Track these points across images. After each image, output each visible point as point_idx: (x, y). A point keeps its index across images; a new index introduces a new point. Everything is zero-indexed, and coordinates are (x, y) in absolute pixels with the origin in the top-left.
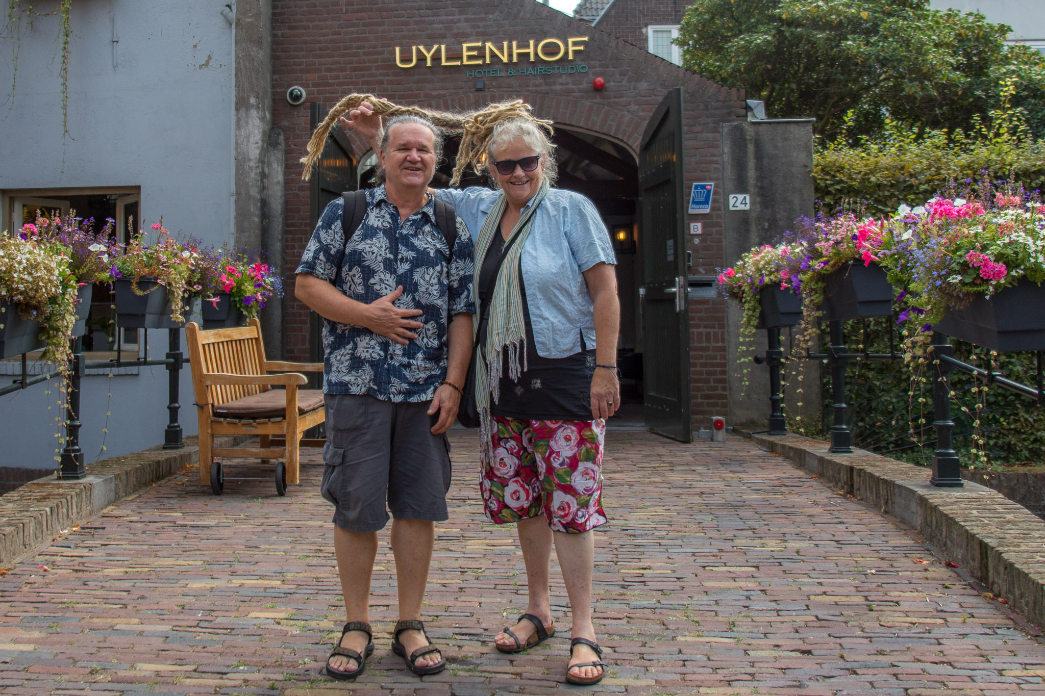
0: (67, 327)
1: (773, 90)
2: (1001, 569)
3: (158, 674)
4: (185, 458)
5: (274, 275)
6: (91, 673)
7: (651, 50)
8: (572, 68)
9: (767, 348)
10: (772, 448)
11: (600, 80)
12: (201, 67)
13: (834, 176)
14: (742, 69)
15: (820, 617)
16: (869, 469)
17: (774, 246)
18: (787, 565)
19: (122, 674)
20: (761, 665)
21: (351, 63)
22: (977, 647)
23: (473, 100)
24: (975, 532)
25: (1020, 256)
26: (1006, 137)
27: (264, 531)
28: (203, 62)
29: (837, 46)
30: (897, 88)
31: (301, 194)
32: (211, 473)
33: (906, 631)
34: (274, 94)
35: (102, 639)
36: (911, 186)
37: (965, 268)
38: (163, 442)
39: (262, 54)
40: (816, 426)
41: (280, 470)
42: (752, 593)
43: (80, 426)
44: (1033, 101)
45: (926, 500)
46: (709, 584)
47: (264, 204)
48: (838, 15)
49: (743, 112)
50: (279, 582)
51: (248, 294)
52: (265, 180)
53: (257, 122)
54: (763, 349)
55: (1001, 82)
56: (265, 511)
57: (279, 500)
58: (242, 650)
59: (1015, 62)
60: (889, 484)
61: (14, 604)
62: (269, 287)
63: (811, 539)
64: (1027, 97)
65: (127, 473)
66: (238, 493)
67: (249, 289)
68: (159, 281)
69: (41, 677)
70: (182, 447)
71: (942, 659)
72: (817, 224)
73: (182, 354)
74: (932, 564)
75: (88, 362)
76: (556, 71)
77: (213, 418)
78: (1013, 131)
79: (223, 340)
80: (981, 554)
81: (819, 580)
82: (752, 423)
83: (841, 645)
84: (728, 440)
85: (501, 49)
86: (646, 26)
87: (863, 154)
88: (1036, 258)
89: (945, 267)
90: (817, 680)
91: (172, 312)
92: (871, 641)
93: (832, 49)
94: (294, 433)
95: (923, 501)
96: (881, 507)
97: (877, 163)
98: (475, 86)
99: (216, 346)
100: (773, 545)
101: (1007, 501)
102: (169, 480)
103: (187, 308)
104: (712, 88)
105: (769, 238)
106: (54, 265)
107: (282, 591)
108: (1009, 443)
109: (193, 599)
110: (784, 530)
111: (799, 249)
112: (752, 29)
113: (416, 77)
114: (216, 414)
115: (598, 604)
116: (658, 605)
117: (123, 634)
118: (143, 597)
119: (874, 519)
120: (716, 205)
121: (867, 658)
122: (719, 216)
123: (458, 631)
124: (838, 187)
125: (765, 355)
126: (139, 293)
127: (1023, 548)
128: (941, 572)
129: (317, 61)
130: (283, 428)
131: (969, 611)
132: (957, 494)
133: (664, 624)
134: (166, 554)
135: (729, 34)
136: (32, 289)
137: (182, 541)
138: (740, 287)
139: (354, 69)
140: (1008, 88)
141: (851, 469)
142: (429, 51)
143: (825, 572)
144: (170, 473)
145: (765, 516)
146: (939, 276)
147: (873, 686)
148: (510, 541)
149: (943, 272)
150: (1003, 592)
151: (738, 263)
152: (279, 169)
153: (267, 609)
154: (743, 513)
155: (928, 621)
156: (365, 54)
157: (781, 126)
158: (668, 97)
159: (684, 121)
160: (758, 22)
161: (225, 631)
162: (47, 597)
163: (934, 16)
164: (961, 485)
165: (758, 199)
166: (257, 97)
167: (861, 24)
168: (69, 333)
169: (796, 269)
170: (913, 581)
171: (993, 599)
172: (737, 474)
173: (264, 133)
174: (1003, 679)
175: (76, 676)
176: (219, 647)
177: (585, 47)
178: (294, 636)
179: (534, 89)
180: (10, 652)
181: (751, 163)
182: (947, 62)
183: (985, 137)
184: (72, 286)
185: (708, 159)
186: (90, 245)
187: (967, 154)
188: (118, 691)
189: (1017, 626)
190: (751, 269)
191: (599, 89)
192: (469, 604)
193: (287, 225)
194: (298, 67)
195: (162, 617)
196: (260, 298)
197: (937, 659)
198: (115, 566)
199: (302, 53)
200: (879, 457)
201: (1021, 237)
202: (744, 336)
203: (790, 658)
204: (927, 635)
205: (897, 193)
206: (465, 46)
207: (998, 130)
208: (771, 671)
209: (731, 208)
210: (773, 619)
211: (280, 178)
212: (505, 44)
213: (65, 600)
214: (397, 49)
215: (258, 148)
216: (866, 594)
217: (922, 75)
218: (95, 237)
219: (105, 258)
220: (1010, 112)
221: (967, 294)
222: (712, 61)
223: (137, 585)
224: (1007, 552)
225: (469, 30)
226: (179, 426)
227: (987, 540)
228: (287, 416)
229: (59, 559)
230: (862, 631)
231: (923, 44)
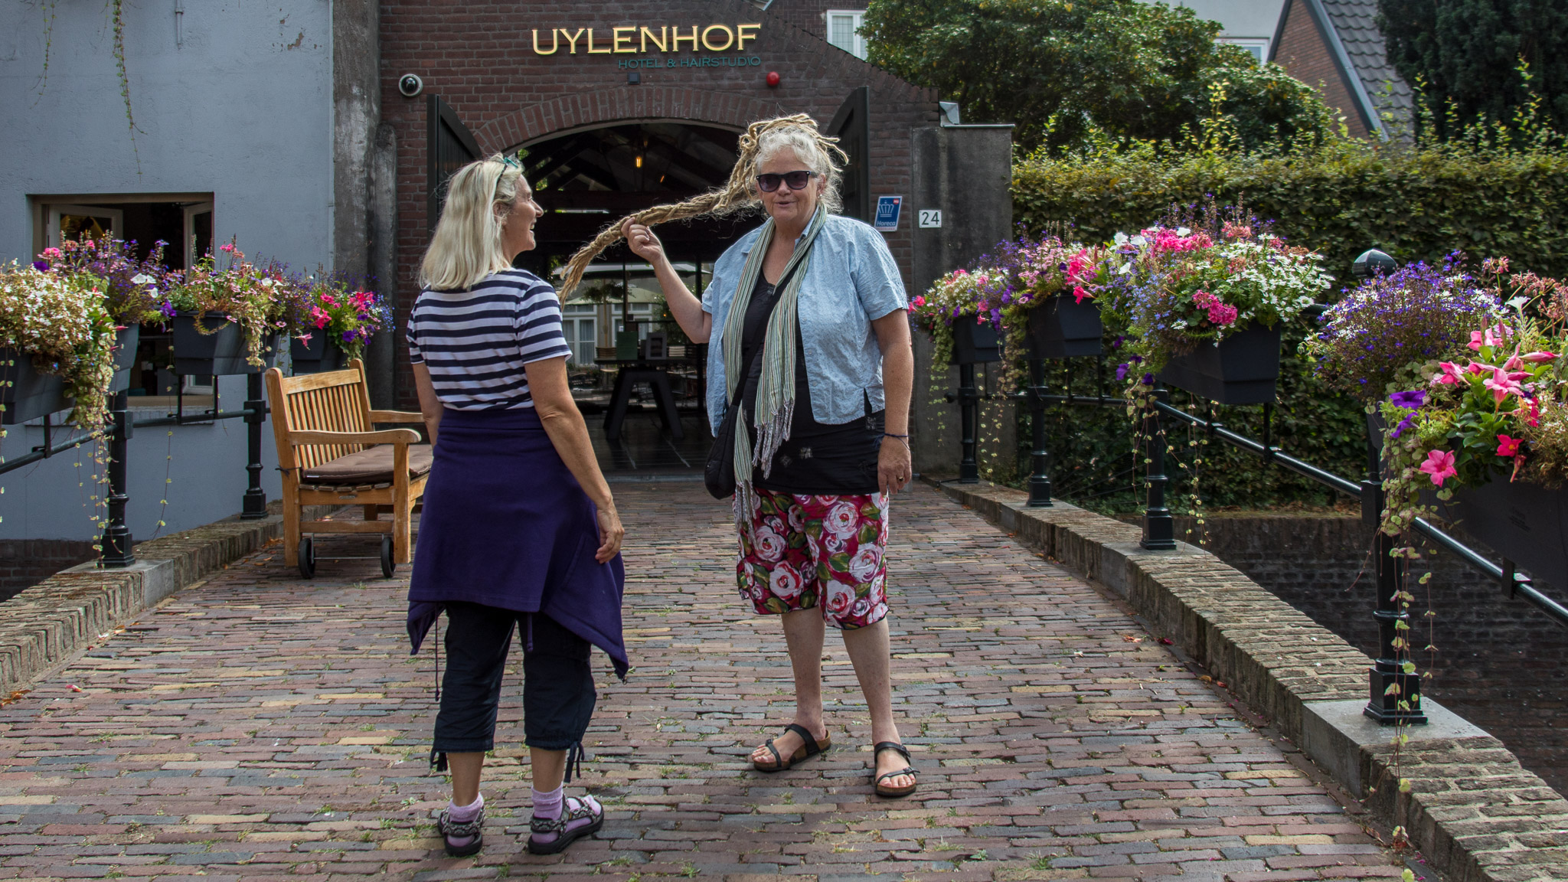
0: (103, 381)
1: (966, 90)
2: (1221, 648)
3: (217, 828)
4: (271, 530)
5: (383, 304)
6: (128, 831)
7: (830, 40)
8: (742, 60)
9: (958, 384)
10: (964, 500)
11: (774, 74)
12: (290, 47)
13: (1034, 191)
14: (935, 64)
15: (1024, 713)
16: (1073, 528)
17: (969, 271)
18: (985, 649)
19: (169, 830)
20: (959, 778)
21: (479, 47)
22: (1198, 743)
23: (625, 94)
24: (1192, 605)
25: (1251, 296)
26: (1217, 147)
27: (364, 626)
28: (293, 41)
29: (1039, 42)
30: (1101, 90)
31: (418, 204)
32: (299, 553)
33: (1119, 727)
34: (383, 82)
35: (144, 783)
36: (1117, 202)
37: (1190, 309)
38: (241, 510)
39: (367, 34)
40: (1011, 471)
41: (386, 546)
42: (947, 685)
43: (127, 500)
44: (1244, 108)
45: (1137, 567)
46: (899, 676)
47: (371, 217)
48: (1041, 7)
49: (936, 115)
50: (380, 696)
51: (350, 328)
52: (372, 188)
53: (361, 117)
54: (954, 386)
55: (1210, 87)
56: (367, 598)
57: (385, 584)
58: (329, 790)
59: (1226, 64)
60: (1096, 547)
61: (29, 740)
62: (376, 319)
63: (1010, 614)
64: (1238, 103)
65: (191, 556)
66: (334, 575)
67: (351, 321)
68: (229, 317)
69: (60, 840)
70: (266, 516)
71: (1159, 762)
72: (1021, 251)
73: (264, 402)
74: (1144, 642)
75: (137, 419)
76: (724, 63)
77: (301, 486)
78: (1225, 141)
79: (315, 387)
80: (1198, 630)
81: (1021, 667)
82: (940, 470)
83: (1047, 748)
84: (914, 490)
85: (659, 36)
86: (825, 10)
87: (1066, 166)
88: (1269, 299)
89: (1168, 308)
90: (1023, 794)
91: (249, 354)
92: (1080, 742)
93: (1033, 44)
94: (405, 501)
95: (1133, 567)
96: (1086, 573)
97: (1080, 176)
98: (628, 78)
99: (306, 395)
100: (969, 624)
101: (1224, 565)
102: (249, 560)
103: (269, 349)
104: (901, 86)
105: (964, 261)
106: (81, 304)
107: (383, 706)
108: (1214, 485)
109: (267, 723)
110: (981, 604)
111: (1000, 277)
112: (945, 19)
113: (557, 67)
114: (305, 480)
115: (770, 709)
116: (840, 706)
117: (174, 775)
118: (202, 723)
119: (1077, 587)
120: (905, 222)
121: (1077, 763)
122: (908, 235)
123: (601, 750)
124: (1038, 203)
125: (956, 393)
126: (204, 332)
127: (1244, 623)
128: (1152, 651)
129: (436, 43)
130: (389, 497)
131: (1187, 698)
132: (1170, 558)
133: (846, 731)
134: (235, 662)
135: (920, 24)
136: (51, 335)
137: (258, 644)
138: (931, 317)
139: (482, 55)
140: (1219, 93)
141: (1053, 527)
142: (573, 36)
143: (1029, 658)
144: (249, 550)
145: (959, 587)
146: (1162, 319)
147: (1085, 799)
148: (666, 629)
149: (1166, 314)
150: (1222, 675)
151: (930, 291)
152: (390, 174)
153: (363, 733)
154: (935, 584)
155: (1143, 713)
156: (495, 37)
157: (978, 132)
158: (853, 96)
159: (870, 125)
160: (954, 11)
161: (307, 765)
162: (74, 728)
163: (1141, 9)
164: (1173, 547)
165: (951, 216)
166: (361, 86)
167: (1065, 17)
168: (106, 387)
169: (996, 301)
170: (1125, 663)
171: (1211, 683)
172: (927, 534)
173: (370, 130)
174: (1227, 783)
175: (108, 836)
176: (299, 787)
177: (757, 36)
178: (395, 768)
179: (698, 83)
180: (20, 807)
181: (944, 174)
182: (1155, 64)
183: (1195, 148)
184: (107, 330)
185: (897, 169)
186: (133, 275)
187: (1176, 166)
188: (162, 855)
189: (1240, 716)
190: (943, 298)
191: (773, 85)
192: (615, 715)
193: (400, 241)
194: (413, 51)
195: (226, 749)
196: (365, 333)
197: (1154, 762)
198: (168, 680)
199: (417, 34)
200: (1082, 511)
201: (1253, 275)
202: (936, 374)
203: (991, 767)
204: (1142, 731)
205: (1101, 210)
206: (616, 30)
207: (1209, 139)
208: (970, 785)
209: (922, 226)
210: (971, 718)
211: (391, 184)
212: (664, 29)
213: (98, 731)
214: (535, 32)
215: (363, 148)
216: (1074, 682)
217: (1131, 79)
218: (140, 266)
219: (154, 293)
220: (1220, 120)
221: (1192, 340)
222: (899, 54)
223: (196, 706)
224: (1227, 629)
225: (621, 12)
226: (261, 491)
227: (1205, 615)
228: (395, 482)
229: (94, 673)
230: (1071, 729)
231: (1132, 42)
